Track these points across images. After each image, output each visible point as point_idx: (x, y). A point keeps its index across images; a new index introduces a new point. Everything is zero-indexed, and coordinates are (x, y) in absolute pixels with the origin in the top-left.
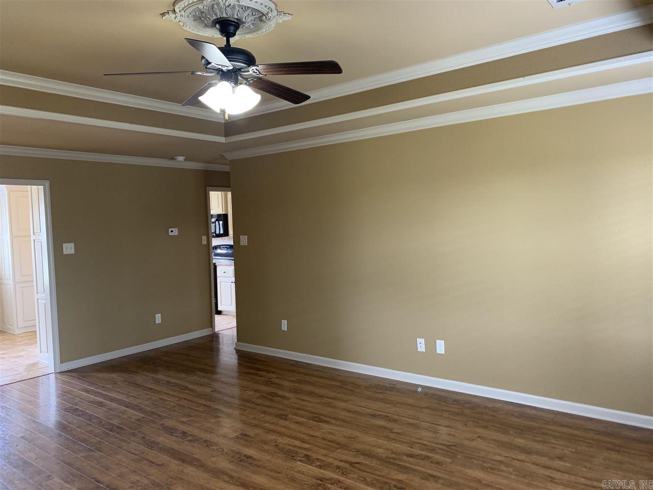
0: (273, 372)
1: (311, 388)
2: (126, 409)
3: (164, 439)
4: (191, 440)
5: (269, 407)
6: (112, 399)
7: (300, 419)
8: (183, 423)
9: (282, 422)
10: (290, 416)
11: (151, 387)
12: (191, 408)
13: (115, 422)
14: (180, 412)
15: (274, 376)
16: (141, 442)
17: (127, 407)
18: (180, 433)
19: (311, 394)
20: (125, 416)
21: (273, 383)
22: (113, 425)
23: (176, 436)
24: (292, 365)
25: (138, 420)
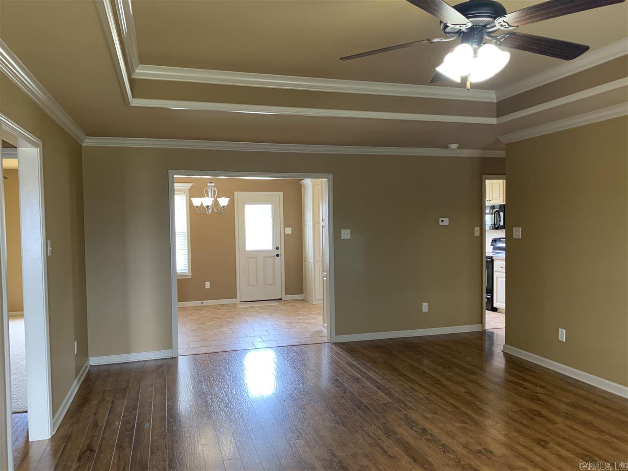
0: (542, 387)
1: (588, 417)
2: (377, 390)
3: (403, 431)
4: (429, 439)
5: (527, 427)
6: (369, 378)
7: (564, 452)
8: (427, 418)
9: (538, 449)
10: (551, 445)
11: (407, 374)
12: (439, 406)
13: (365, 401)
14: (426, 407)
15: (541, 390)
16: (381, 427)
17: (379, 388)
18: (419, 429)
19: (586, 424)
20: (374, 397)
21: (539, 399)
22: (362, 403)
23: (416, 431)
24: (569, 383)
25: (385, 404)
